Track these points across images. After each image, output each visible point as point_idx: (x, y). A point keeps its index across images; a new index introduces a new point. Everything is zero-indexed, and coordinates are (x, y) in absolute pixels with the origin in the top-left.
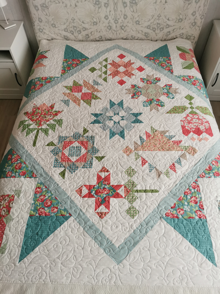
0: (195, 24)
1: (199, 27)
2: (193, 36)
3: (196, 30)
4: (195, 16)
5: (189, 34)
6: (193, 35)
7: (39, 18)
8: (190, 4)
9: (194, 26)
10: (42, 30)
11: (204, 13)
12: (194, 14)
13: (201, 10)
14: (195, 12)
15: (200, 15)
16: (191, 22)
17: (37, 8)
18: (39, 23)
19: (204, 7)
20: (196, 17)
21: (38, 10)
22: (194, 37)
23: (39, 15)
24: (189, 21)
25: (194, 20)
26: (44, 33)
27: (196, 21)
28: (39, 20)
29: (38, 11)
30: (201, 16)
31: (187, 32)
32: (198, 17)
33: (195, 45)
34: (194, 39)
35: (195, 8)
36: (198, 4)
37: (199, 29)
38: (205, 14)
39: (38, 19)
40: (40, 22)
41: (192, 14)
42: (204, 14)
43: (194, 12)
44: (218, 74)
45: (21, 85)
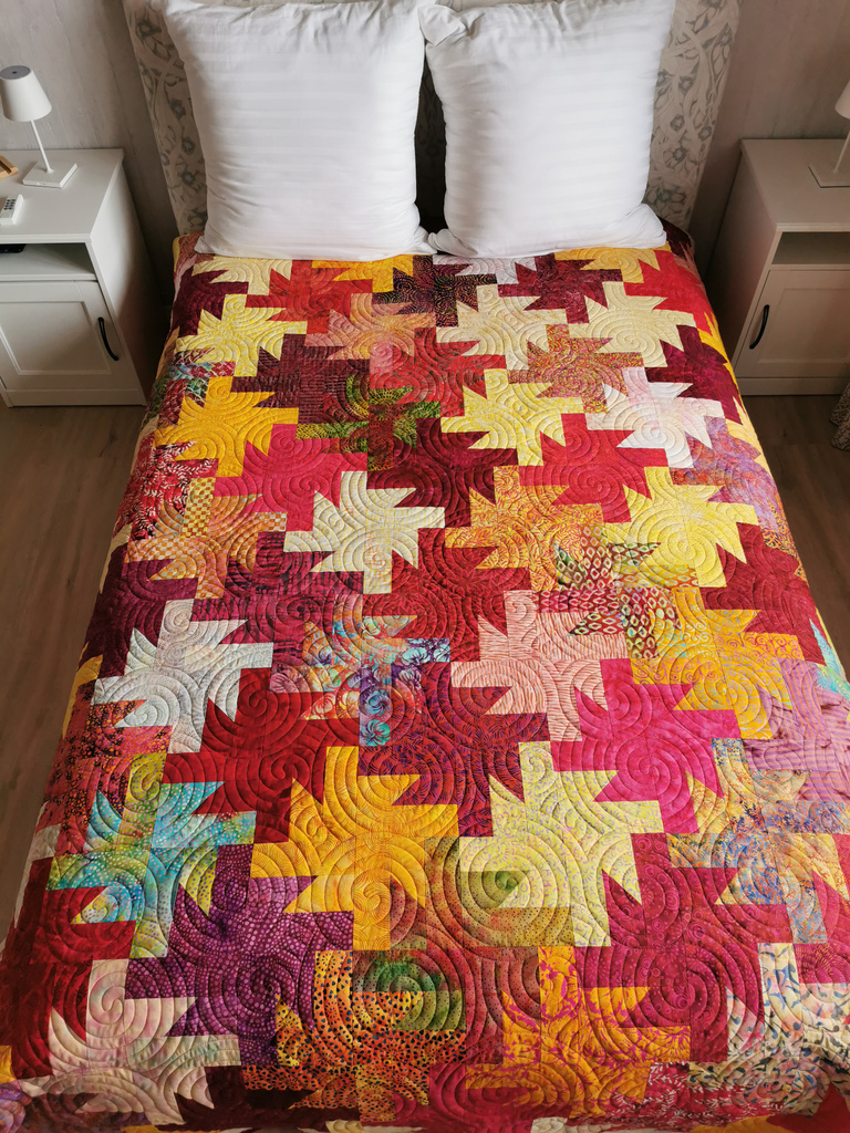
0: (683, 156)
1: (695, 163)
2: (679, 191)
3: (688, 172)
4: (682, 131)
5: (667, 187)
6: (678, 187)
7: (183, 140)
8: (664, 93)
9: (679, 160)
10: (193, 177)
11: (710, 121)
12: (679, 122)
13: (699, 111)
14: (682, 117)
15: (698, 127)
16: (669, 150)
17: (178, 109)
18: (184, 155)
19: (709, 101)
20: (686, 132)
21: (183, 113)
22: (684, 196)
23: (183, 128)
24: (666, 146)
25: (680, 142)
26: (197, 187)
27: (685, 144)
28: (183, 146)
29: (183, 117)
30: (700, 130)
31: (660, 178)
32: (693, 134)
33: (688, 220)
34: (682, 202)
35: (681, 105)
36: (690, 94)
37: (698, 170)
38: (713, 123)
39: (180, 143)
40: (186, 151)
41: (672, 124)
42: (710, 124)
43: (676, 118)
44: (767, 308)
45: (116, 358)
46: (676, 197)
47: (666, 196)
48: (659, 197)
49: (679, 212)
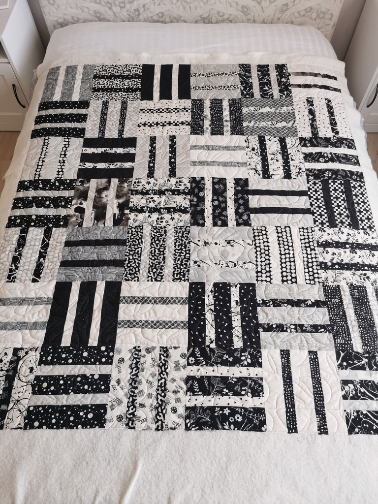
2: (330, 12)
5: (322, 11)
22: (332, 15)
26: (57, 8)
33: (334, 28)
34: (331, 19)
46: (328, 16)
47: (322, 15)
48: (318, 16)
49: (329, 25)
